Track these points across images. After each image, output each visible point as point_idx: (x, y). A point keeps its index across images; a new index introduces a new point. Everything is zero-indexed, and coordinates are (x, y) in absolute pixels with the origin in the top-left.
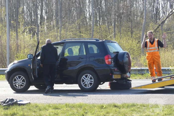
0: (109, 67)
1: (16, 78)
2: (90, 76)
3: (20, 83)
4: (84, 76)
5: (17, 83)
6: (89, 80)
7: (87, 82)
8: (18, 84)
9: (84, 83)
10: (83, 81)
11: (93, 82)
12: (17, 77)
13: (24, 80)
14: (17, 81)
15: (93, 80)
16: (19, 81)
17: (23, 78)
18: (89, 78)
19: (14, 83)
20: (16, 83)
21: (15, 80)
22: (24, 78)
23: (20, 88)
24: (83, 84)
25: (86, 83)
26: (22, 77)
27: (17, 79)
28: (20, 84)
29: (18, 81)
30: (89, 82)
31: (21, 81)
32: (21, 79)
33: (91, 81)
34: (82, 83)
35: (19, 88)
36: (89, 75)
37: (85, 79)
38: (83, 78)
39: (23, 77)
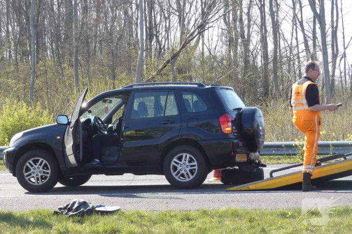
0: (229, 138)
1: (27, 164)
2: (188, 156)
3: (39, 173)
4: (175, 159)
5: (33, 175)
6: (188, 164)
7: (184, 170)
8: (35, 175)
9: (179, 172)
10: (175, 168)
11: (196, 167)
12: (31, 161)
13: (45, 165)
14: (32, 170)
15: (195, 163)
16: (37, 169)
17: (42, 162)
18: (187, 160)
19: (27, 176)
20: (30, 174)
21: (28, 170)
22: (45, 162)
23: (41, 183)
24: (177, 175)
25: (183, 172)
26: (41, 160)
27: (32, 166)
28: (40, 175)
29: (34, 171)
30: (188, 169)
31: (41, 169)
32: (40, 165)
33: (191, 166)
34: (174, 174)
35: (38, 183)
36: (184, 155)
37: (178, 164)
38: (173, 163)
39: (43, 160)
